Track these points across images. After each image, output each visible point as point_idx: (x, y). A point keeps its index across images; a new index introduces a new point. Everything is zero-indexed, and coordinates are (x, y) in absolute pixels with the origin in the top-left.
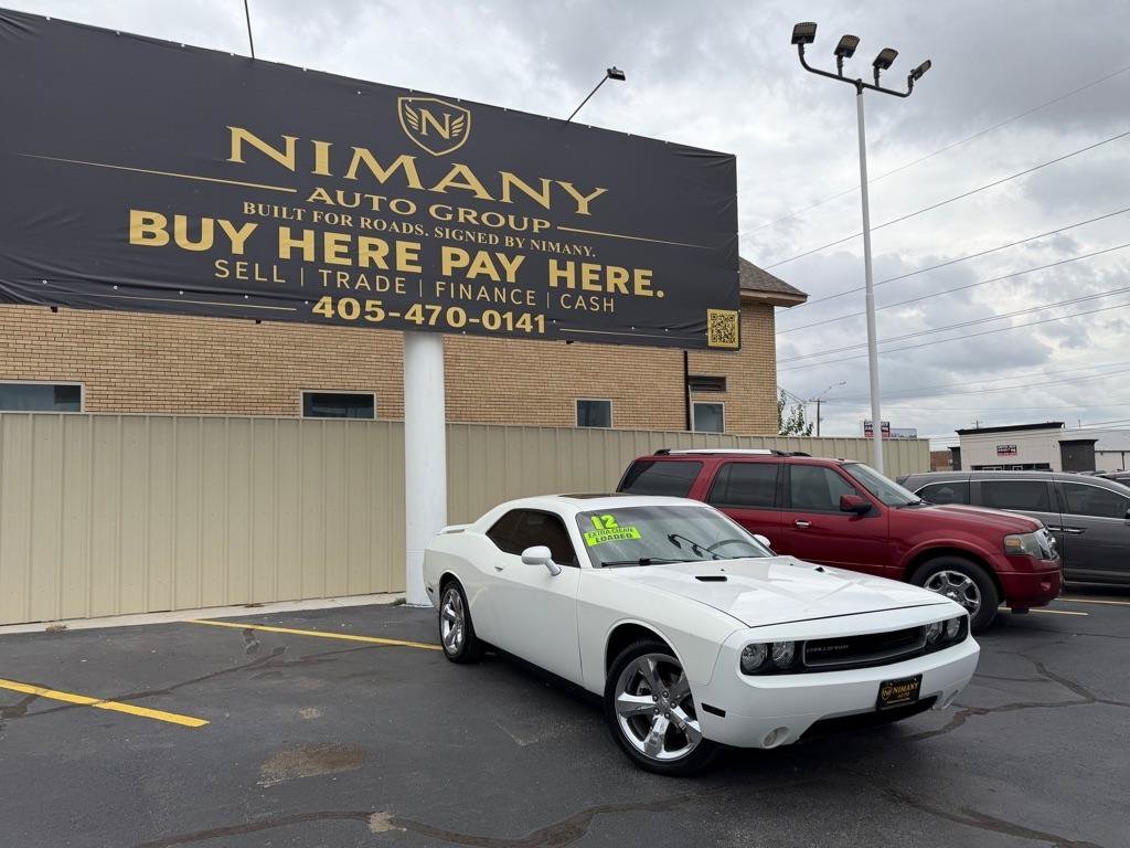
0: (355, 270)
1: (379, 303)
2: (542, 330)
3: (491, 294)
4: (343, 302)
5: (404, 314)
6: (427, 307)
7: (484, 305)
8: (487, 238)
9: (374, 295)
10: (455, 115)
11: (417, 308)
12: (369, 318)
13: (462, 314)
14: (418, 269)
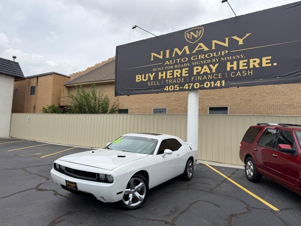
0: (173, 79)
1: (178, 85)
2: (223, 85)
3: (207, 77)
4: (170, 87)
5: (183, 87)
6: (189, 84)
7: (205, 81)
8: (207, 61)
9: (177, 84)
10: (199, 30)
11: (187, 85)
12: (175, 89)
13: (198, 84)
14: (187, 75)
